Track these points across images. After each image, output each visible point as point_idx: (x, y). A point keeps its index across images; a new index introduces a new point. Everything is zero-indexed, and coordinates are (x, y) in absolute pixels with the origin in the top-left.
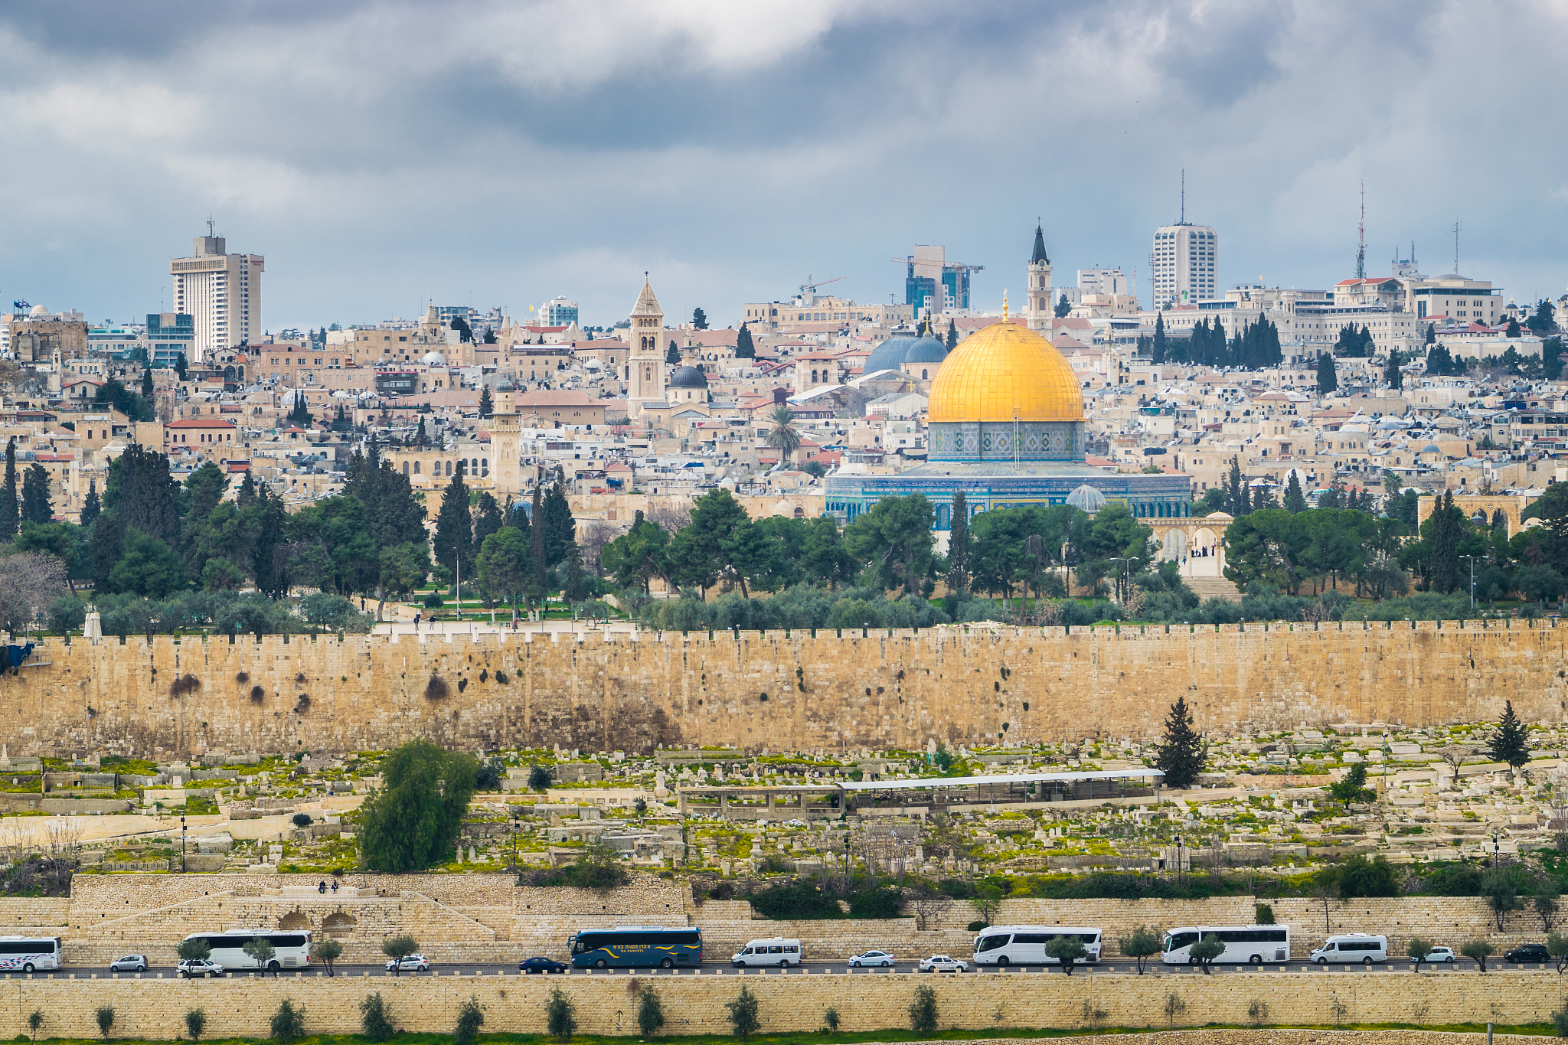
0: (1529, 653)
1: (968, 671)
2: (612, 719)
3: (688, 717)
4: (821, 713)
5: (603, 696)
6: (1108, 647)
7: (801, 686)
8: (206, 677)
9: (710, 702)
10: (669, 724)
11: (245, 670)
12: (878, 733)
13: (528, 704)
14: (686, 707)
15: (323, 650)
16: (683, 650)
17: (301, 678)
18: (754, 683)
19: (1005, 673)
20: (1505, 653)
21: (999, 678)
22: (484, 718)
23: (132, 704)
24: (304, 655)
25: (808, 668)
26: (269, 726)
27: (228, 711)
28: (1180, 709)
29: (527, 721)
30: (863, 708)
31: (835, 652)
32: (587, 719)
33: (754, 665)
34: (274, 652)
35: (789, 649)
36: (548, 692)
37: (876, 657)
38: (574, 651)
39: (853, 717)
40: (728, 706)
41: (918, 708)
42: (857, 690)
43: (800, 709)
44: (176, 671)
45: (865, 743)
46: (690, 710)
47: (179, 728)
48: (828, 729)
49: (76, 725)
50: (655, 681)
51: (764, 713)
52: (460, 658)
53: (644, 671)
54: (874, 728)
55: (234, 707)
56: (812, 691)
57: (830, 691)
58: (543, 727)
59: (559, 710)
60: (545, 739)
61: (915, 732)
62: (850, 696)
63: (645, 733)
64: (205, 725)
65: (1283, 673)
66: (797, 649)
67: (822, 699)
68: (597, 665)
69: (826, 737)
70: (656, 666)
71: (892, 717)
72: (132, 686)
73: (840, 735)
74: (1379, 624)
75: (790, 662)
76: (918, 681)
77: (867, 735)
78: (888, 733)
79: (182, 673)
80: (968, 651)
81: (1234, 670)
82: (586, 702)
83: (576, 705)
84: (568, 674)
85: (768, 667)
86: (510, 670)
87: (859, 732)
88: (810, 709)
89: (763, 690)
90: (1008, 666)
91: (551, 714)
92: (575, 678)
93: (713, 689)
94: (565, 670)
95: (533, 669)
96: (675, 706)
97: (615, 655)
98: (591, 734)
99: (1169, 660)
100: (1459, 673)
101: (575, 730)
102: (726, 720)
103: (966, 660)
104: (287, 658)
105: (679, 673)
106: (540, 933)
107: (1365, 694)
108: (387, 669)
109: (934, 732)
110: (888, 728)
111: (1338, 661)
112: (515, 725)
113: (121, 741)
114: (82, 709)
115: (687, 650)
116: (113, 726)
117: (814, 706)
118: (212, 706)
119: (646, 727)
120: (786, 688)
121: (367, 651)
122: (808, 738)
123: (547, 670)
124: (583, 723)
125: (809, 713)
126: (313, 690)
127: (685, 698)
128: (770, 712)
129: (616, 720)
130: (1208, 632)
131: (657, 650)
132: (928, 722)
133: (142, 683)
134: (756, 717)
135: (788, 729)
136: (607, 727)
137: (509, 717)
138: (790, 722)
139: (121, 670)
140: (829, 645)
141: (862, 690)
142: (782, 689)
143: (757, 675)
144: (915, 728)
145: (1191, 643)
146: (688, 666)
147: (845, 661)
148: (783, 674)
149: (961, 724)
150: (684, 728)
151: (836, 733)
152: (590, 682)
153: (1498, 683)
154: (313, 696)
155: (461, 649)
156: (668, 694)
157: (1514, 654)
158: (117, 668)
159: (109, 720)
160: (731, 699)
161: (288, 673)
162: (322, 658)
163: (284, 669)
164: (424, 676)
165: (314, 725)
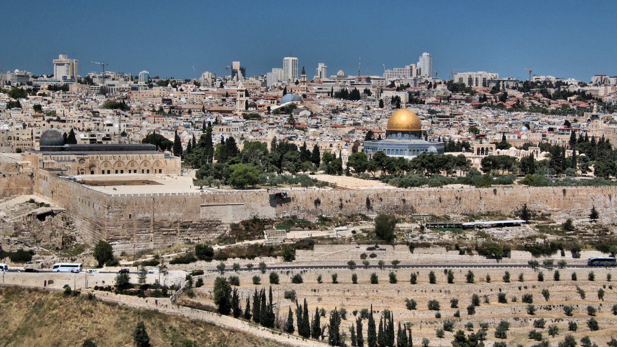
0: (585, 194)
1: (473, 198)
3: (418, 208)
5: (401, 203)
6: (501, 192)
7: (440, 202)
8: (321, 199)
9: (422, 204)
10: (414, 209)
11: (329, 198)
12: (455, 211)
13: (386, 205)
15: (345, 193)
17: (341, 200)
18: (431, 200)
20: (580, 193)
21: (479, 199)
22: (377, 208)
23: (306, 205)
24: (342, 194)
25: (442, 197)
26: (334, 210)
29: (386, 208)
30: (452, 205)
31: (447, 193)
32: (398, 208)
33: (431, 196)
36: (390, 202)
37: (455, 195)
38: (396, 193)
39: (450, 207)
40: (426, 205)
41: (464, 205)
43: (440, 206)
45: (453, 213)
46: (418, 206)
47: (316, 210)
48: (446, 210)
49: (295, 210)
50: (411, 200)
51: (433, 207)
53: (409, 197)
55: (327, 206)
57: (446, 202)
58: (389, 210)
61: (463, 211)
62: (450, 203)
64: (321, 210)
66: (440, 193)
67: (444, 203)
68: (400, 196)
69: (445, 212)
70: (412, 197)
71: (458, 207)
73: (448, 211)
74: (555, 187)
75: (438, 195)
76: (463, 200)
79: (316, 198)
81: (526, 197)
82: (398, 204)
83: (396, 205)
85: (434, 197)
86: (383, 198)
87: (452, 211)
89: (433, 202)
90: (481, 197)
91: (391, 207)
92: (395, 199)
93: (423, 201)
94: (394, 197)
95: (387, 197)
96: (415, 205)
97: (404, 194)
98: (398, 211)
99: (513, 195)
100: (571, 198)
101: (395, 210)
102: (425, 208)
105: (416, 198)
106: (415, 258)
107: (552, 202)
108: (358, 198)
111: (547, 195)
114: (296, 206)
115: (418, 193)
117: (443, 205)
118: (323, 206)
119: (409, 210)
122: (441, 212)
123: (390, 198)
125: (442, 207)
126: (344, 202)
127: (417, 203)
129: (404, 208)
133: (308, 201)
134: (431, 208)
135: (437, 210)
136: (402, 210)
139: (304, 198)
142: (437, 201)
145: (518, 191)
146: (418, 196)
148: (437, 198)
149: (472, 209)
150: (417, 210)
152: (399, 200)
153: (579, 200)
155: (373, 193)
156: (414, 203)
157: (582, 194)
159: (301, 208)
160: (426, 203)
161: (338, 198)
162: (345, 195)
163: (337, 197)
164: (365, 198)
165: (343, 209)
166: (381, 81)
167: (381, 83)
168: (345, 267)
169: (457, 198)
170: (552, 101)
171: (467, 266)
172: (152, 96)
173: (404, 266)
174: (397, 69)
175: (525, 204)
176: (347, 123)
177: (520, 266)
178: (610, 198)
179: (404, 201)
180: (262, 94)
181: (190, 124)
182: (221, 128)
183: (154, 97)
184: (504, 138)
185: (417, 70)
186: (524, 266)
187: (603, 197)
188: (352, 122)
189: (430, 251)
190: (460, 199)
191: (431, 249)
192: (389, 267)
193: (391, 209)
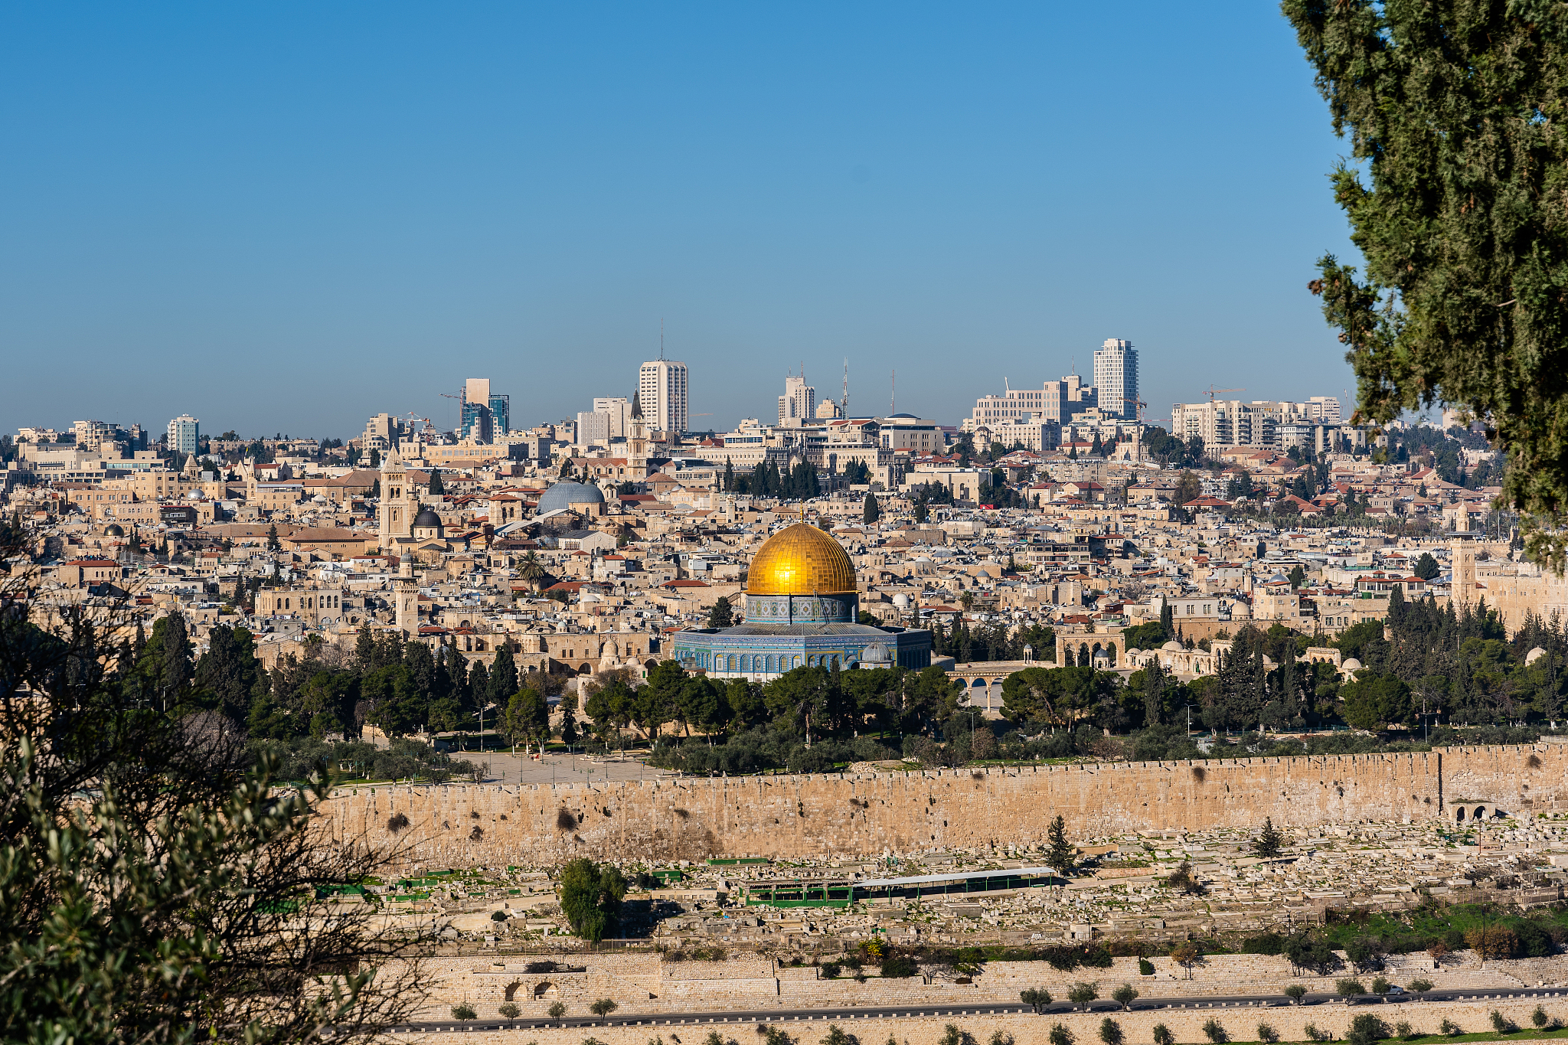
0: (1263, 780)
1: (909, 800)
2: (679, 838)
3: (727, 836)
4: (814, 830)
5: (672, 822)
6: (997, 782)
7: (801, 814)
8: (412, 816)
9: (742, 825)
10: (715, 841)
11: (437, 810)
12: (851, 843)
13: (623, 829)
14: (726, 829)
15: (489, 796)
16: (725, 790)
17: (475, 815)
18: (770, 812)
19: (932, 802)
20: (1248, 780)
21: (928, 804)
22: (595, 839)
24: (476, 798)
25: (806, 800)
26: (453, 848)
28: (1058, 826)
29: (623, 840)
30: (841, 827)
31: (822, 789)
32: (662, 837)
33: (770, 799)
34: (456, 797)
35: (793, 788)
36: (637, 820)
37: (849, 792)
38: (654, 793)
39: (834, 833)
40: (753, 827)
41: (876, 824)
42: (836, 814)
43: (800, 828)
44: (391, 812)
45: (842, 850)
46: (729, 831)
47: (393, 850)
48: (819, 841)
50: (706, 812)
51: (777, 831)
52: (579, 799)
53: (699, 805)
54: (848, 839)
56: (808, 816)
57: (820, 815)
58: (633, 844)
59: (643, 832)
60: (634, 853)
61: (874, 842)
62: (833, 819)
63: (700, 847)
64: (410, 848)
65: (1108, 797)
66: (798, 787)
67: (814, 821)
68: (669, 801)
69: (817, 846)
70: (707, 802)
71: (859, 832)
72: (361, 823)
73: (826, 845)
74: (1169, 763)
75: (794, 796)
76: (875, 807)
77: (844, 845)
78: (857, 843)
79: (394, 813)
80: (908, 787)
81: (1077, 796)
82: (661, 827)
83: (655, 829)
84: (649, 808)
85: (779, 801)
86: (611, 807)
88: (807, 828)
89: (777, 815)
90: (934, 796)
91: (638, 835)
92: (654, 810)
93: (744, 815)
94: (648, 805)
95: (626, 805)
96: (719, 828)
97: (681, 795)
98: (665, 849)
99: (1036, 790)
100: (1219, 795)
101: (654, 846)
102: (752, 837)
103: (907, 793)
104: (465, 801)
105: (722, 805)
107: (1161, 810)
108: (531, 807)
109: (886, 842)
110: (857, 840)
111: (1143, 788)
112: (615, 843)
115: (727, 789)
117: (809, 826)
118: (415, 835)
119: (700, 843)
120: (791, 814)
122: (805, 848)
123: (636, 806)
124: (659, 841)
125: (806, 831)
126: (482, 823)
127: (726, 822)
128: (781, 831)
129: (681, 838)
130: (1061, 771)
132: (883, 835)
133: (369, 821)
134: (772, 835)
135: (792, 842)
136: (674, 843)
137: (611, 838)
138: (793, 837)
139: (355, 812)
140: (818, 784)
141: (840, 815)
142: (788, 815)
143: (772, 806)
144: (875, 840)
145: (1050, 778)
146: (728, 800)
148: (789, 805)
149: (904, 836)
150: (725, 843)
151: (823, 844)
152: (664, 813)
153: (1243, 800)
154: (482, 827)
156: (715, 820)
157: (1253, 781)
158: (352, 810)
160: (756, 823)
163: (463, 809)
164: (555, 811)
165: (482, 846)
166: (920, 433)
167: (919, 440)
168: (445, 1027)
169: (855, 802)
171: (831, 1015)
172: (130, 498)
173: (632, 1021)
174: (1016, 393)
175: (1060, 818)
176: (719, 571)
177: (999, 1009)
178: (1341, 791)
179: (683, 814)
180: (500, 483)
181: (200, 585)
182: (283, 597)
183: (136, 499)
184: (1167, 612)
186: (1012, 1008)
187: (1318, 788)
188: (735, 571)
189: (726, 971)
190: (866, 805)
191: (730, 966)
192: (585, 1023)
193: (641, 842)
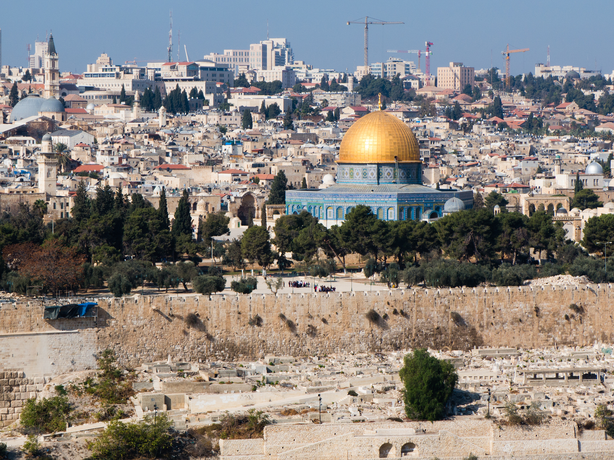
2: (453, 334)
3: (486, 332)
4: (545, 328)
5: (448, 322)
7: (537, 316)
8: (264, 316)
9: (496, 324)
10: (477, 336)
11: (282, 312)
12: (570, 338)
13: (414, 327)
14: (485, 327)
15: (320, 301)
16: (484, 297)
17: (309, 316)
18: (516, 314)
22: (394, 334)
23: (228, 331)
24: (311, 304)
25: (540, 306)
26: (294, 341)
27: (274, 334)
29: (413, 335)
30: (564, 325)
31: (552, 297)
33: (515, 304)
34: (296, 302)
35: (531, 296)
36: (424, 320)
37: (569, 299)
38: (435, 299)
39: (560, 330)
40: (504, 326)
41: (588, 325)
42: (561, 316)
43: (536, 327)
44: (249, 313)
45: (565, 343)
46: (487, 328)
47: (251, 343)
48: (549, 337)
50: (472, 313)
51: (520, 329)
52: (383, 303)
53: (466, 309)
54: (569, 335)
55: (277, 331)
56: (541, 317)
57: (549, 317)
58: (421, 339)
59: (428, 329)
60: (422, 345)
61: (587, 337)
62: (559, 319)
63: (467, 341)
64: (264, 341)
66: (535, 296)
67: (546, 321)
68: (446, 306)
69: (547, 340)
70: (472, 306)
71: (577, 329)
72: (228, 322)
73: (554, 339)
75: (531, 302)
76: (588, 311)
77: (566, 339)
78: (575, 338)
79: (253, 315)
80: (610, 295)
82: (440, 325)
83: (436, 327)
84: (433, 311)
85: (522, 305)
86: (406, 310)
87: (562, 338)
88: (541, 326)
89: (519, 317)
91: (424, 332)
92: (436, 312)
93: (498, 317)
94: (431, 309)
95: (416, 309)
96: (481, 326)
97: (454, 300)
98: (442, 342)
101: (435, 340)
102: (503, 333)
103: (609, 300)
104: (302, 305)
105: (482, 309)
108: (349, 310)
109: (595, 337)
110: (575, 335)
112: (408, 338)
113: (223, 352)
115: (486, 297)
116: (219, 343)
117: (542, 325)
118: (266, 332)
119: (468, 338)
120: (531, 316)
121: (340, 301)
122: (539, 341)
123: (422, 309)
124: (439, 336)
125: (540, 329)
126: (315, 323)
127: (485, 322)
128: (523, 328)
131: (472, 298)
132: (593, 332)
133: (233, 321)
134: (516, 331)
135: (531, 337)
136: (450, 338)
137: (405, 334)
138: (531, 333)
139: (223, 313)
140: (549, 293)
141: (563, 316)
142: (528, 316)
143: (516, 310)
144: (587, 335)
146: (487, 305)
147: (556, 302)
148: (528, 309)
150: (484, 338)
151: (552, 339)
152: (442, 314)
154: (315, 326)
155: (384, 299)
156: (477, 320)
158: (221, 312)
160: (506, 322)
161: (303, 313)
162: (319, 305)
163: (301, 311)
164: (367, 311)
165: (315, 340)
169: (573, 306)
170: (600, 117)
174: (231, 51)
179: (456, 316)
184: (579, 183)
185: (277, 53)
189: (541, 433)
190: (581, 309)
191: (544, 428)
193: (426, 338)
